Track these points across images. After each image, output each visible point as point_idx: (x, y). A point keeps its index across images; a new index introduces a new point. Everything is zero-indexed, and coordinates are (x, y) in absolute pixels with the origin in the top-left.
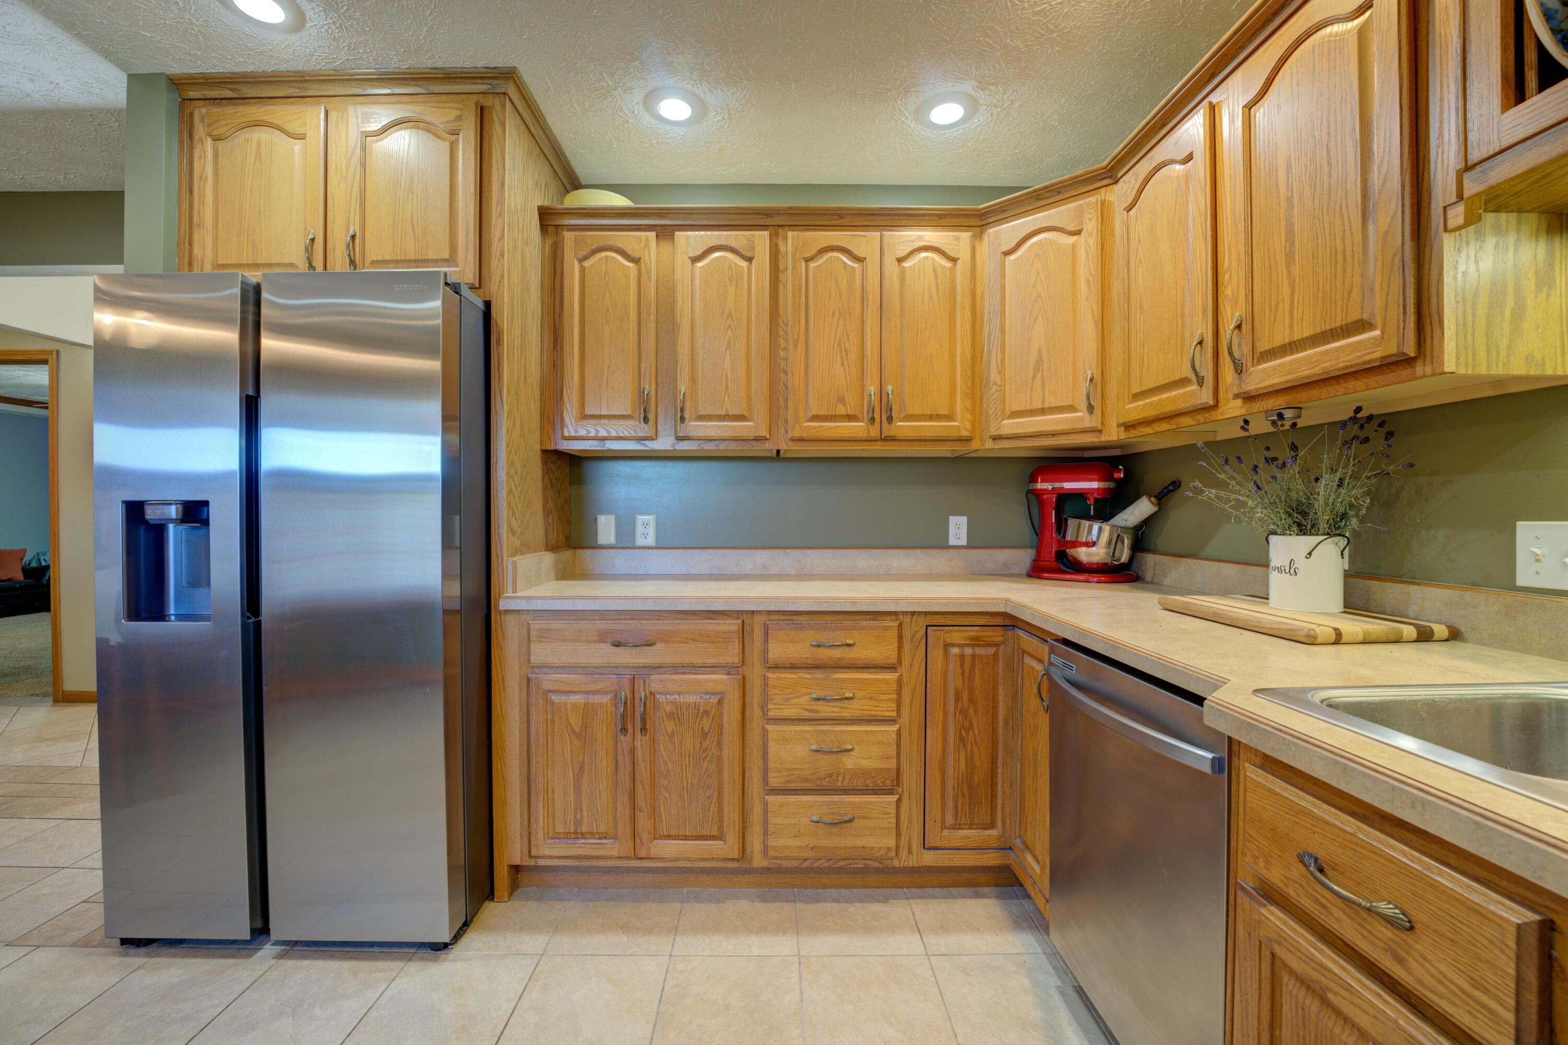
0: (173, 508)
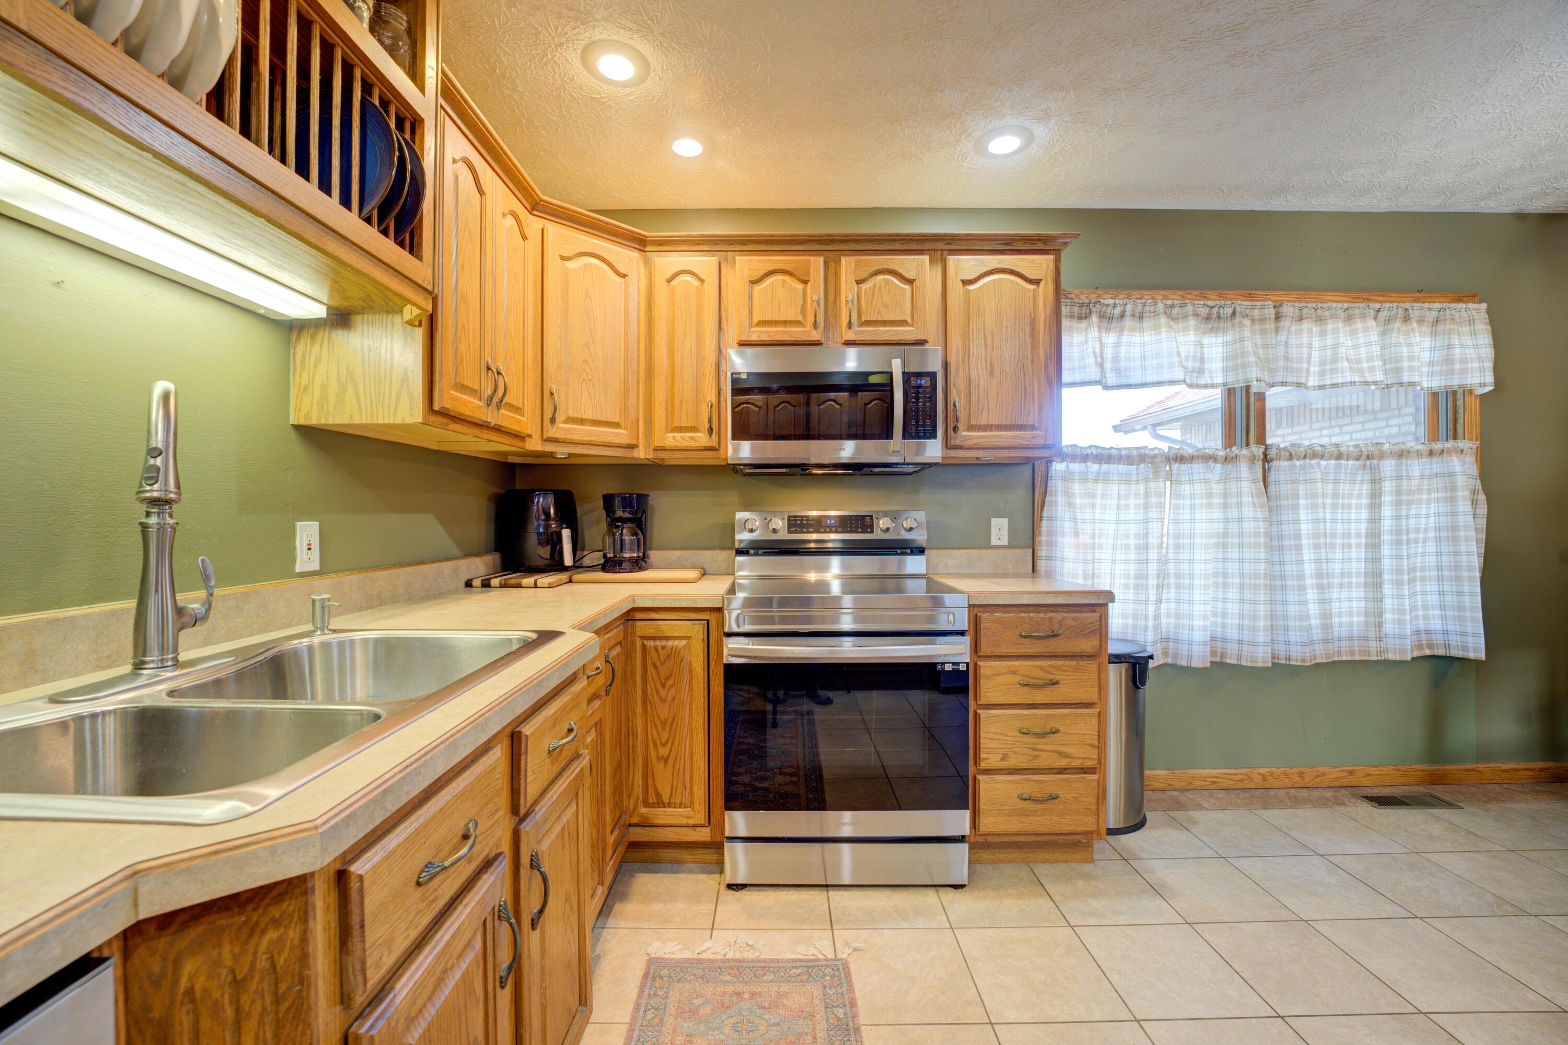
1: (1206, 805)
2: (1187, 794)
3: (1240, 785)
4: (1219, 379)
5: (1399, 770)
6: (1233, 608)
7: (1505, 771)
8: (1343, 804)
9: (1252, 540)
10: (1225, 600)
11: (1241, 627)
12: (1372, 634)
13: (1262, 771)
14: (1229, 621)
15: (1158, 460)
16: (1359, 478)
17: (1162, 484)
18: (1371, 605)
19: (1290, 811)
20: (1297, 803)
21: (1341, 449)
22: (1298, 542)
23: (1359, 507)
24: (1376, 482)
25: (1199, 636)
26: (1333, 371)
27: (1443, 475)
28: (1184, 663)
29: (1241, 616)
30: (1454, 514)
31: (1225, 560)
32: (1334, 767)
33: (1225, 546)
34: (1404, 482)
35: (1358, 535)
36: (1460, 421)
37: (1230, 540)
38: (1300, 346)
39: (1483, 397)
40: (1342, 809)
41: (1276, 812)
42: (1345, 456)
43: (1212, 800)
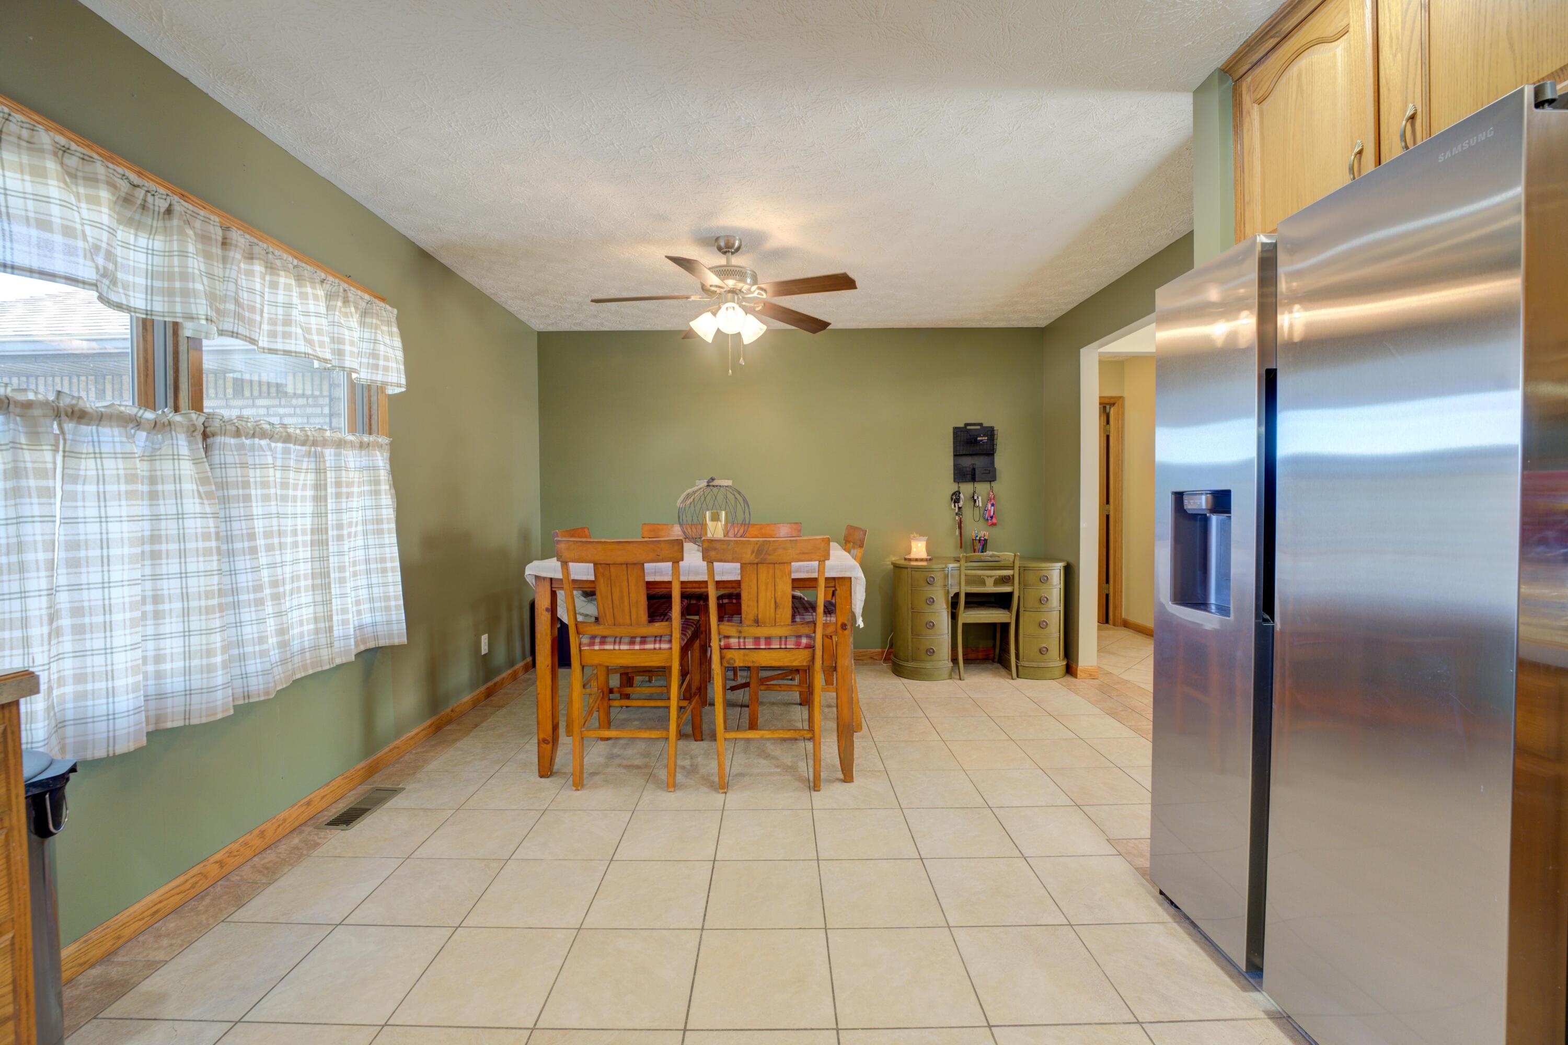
0: (1204, 497)
1: (161, 956)
2: (119, 958)
3: (193, 892)
4: (139, 301)
5: (346, 778)
6: (172, 646)
7: (412, 738)
8: (316, 845)
9: (201, 545)
10: (158, 637)
11: (187, 671)
12: (323, 641)
13: (218, 857)
14: (167, 666)
15: (37, 412)
16: (305, 466)
17: (48, 456)
18: (320, 609)
19: (271, 888)
20: (271, 873)
21: (289, 430)
22: (252, 544)
23: (304, 498)
24: (320, 471)
25: (125, 702)
26: (286, 335)
27: (368, 468)
28: (100, 753)
29: (187, 655)
30: (378, 507)
31: (155, 577)
32: (292, 807)
33: (155, 556)
34: (344, 473)
35: (304, 532)
36: (374, 417)
37: (164, 547)
38: (251, 291)
39: (392, 398)
40: (319, 851)
41: (257, 902)
42: (293, 439)
43: (165, 942)
